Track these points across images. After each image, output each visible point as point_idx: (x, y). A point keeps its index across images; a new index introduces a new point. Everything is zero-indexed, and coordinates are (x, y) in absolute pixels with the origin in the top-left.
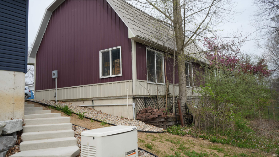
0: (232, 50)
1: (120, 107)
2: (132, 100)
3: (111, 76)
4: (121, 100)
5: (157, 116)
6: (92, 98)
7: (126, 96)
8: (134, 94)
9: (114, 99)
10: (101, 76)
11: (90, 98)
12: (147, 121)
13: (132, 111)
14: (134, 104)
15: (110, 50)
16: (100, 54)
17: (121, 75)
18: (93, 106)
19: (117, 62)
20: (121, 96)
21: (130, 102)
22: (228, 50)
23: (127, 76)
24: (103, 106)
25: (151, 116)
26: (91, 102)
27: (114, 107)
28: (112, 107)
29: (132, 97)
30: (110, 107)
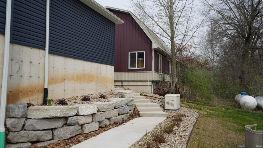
0: (190, 52)
1: (143, 87)
2: (151, 83)
3: (137, 68)
4: (144, 82)
5: (167, 92)
6: (122, 81)
7: (148, 80)
8: (153, 79)
9: (139, 82)
10: (129, 68)
11: (120, 80)
12: (161, 94)
13: (151, 89)
14: (152, 85)
15: (137, 52)
16: (129, 54)
17: (144, 68)
18: (123, 85)
19: (141, 60)
20: (144, 80)
21: (150, 83)
22: (186, 51)
23: (148, 69)
24: (130, 85)
25: (163, 92)
26: (121, 83)
27: (139, 87)
28: (137, 86)
29: (152, 81)
30: (135, 86)
